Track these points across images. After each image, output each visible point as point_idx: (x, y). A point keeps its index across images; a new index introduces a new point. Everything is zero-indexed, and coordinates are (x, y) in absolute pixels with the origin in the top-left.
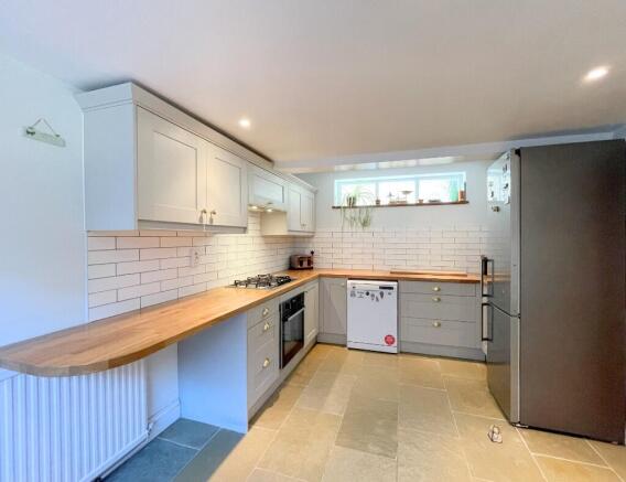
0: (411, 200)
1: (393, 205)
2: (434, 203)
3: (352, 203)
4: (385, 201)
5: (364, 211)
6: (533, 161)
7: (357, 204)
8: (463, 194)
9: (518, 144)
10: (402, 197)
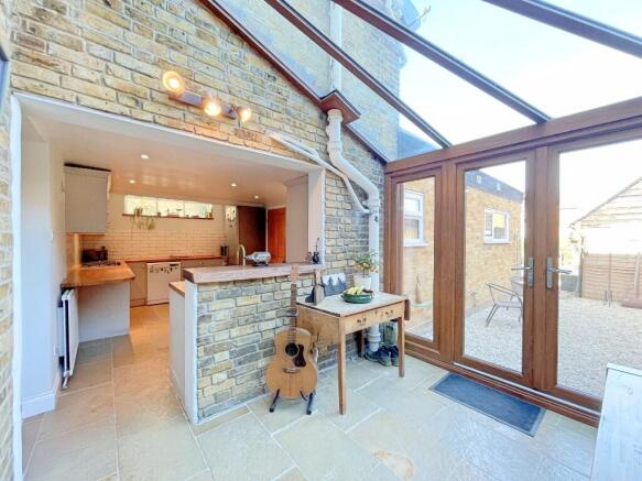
0: (181, 214)
1: (169, 217)
2: (196, 218)
3: (138, 212)
4: (164, 214)
5: (150, 220)
6: (239, 208)
7: (144, 213)
8: (211, 215)
9: (241, 204)
10: (176, 213)
